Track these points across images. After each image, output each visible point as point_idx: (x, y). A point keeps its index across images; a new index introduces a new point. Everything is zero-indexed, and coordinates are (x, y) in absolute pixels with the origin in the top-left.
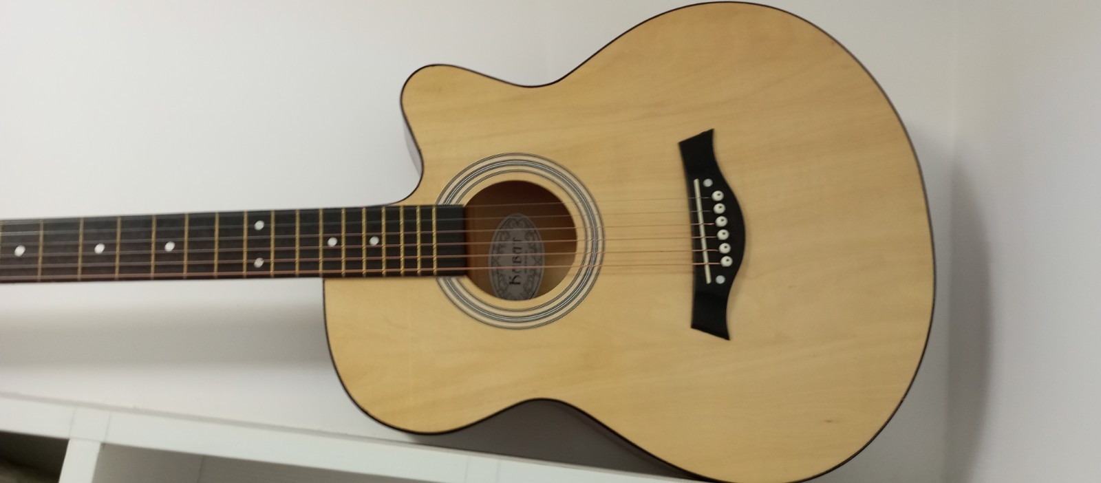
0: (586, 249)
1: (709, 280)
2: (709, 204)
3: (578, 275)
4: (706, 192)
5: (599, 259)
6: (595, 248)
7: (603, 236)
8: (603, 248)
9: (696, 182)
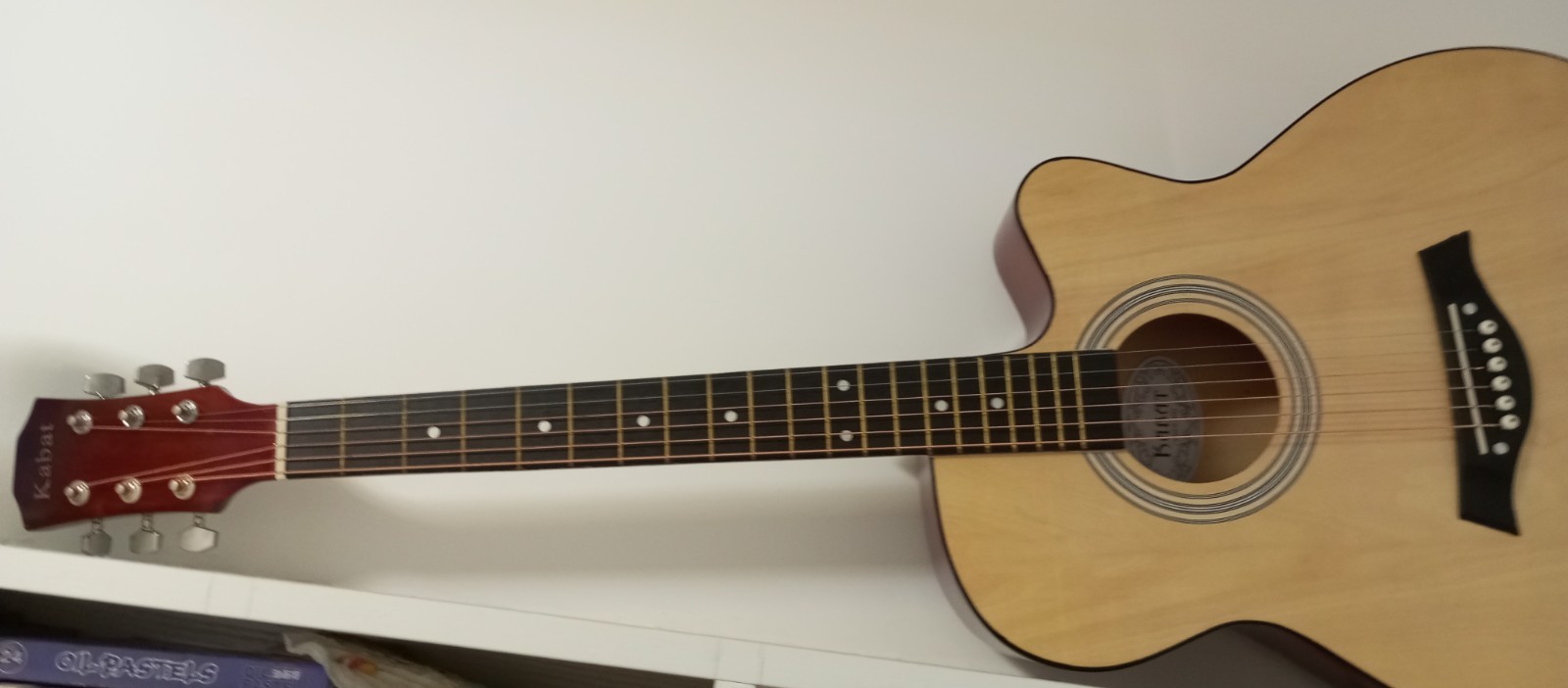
0: (1294, 407)
1: (1483, 449)
2: (1475, 340)
3: (1285, 445)
4: (1470, 324)
5: (1314, 421)
6: (1306, 406)
7: (1318, 388)
8: (1319, 406)
9: (1452, 309)
